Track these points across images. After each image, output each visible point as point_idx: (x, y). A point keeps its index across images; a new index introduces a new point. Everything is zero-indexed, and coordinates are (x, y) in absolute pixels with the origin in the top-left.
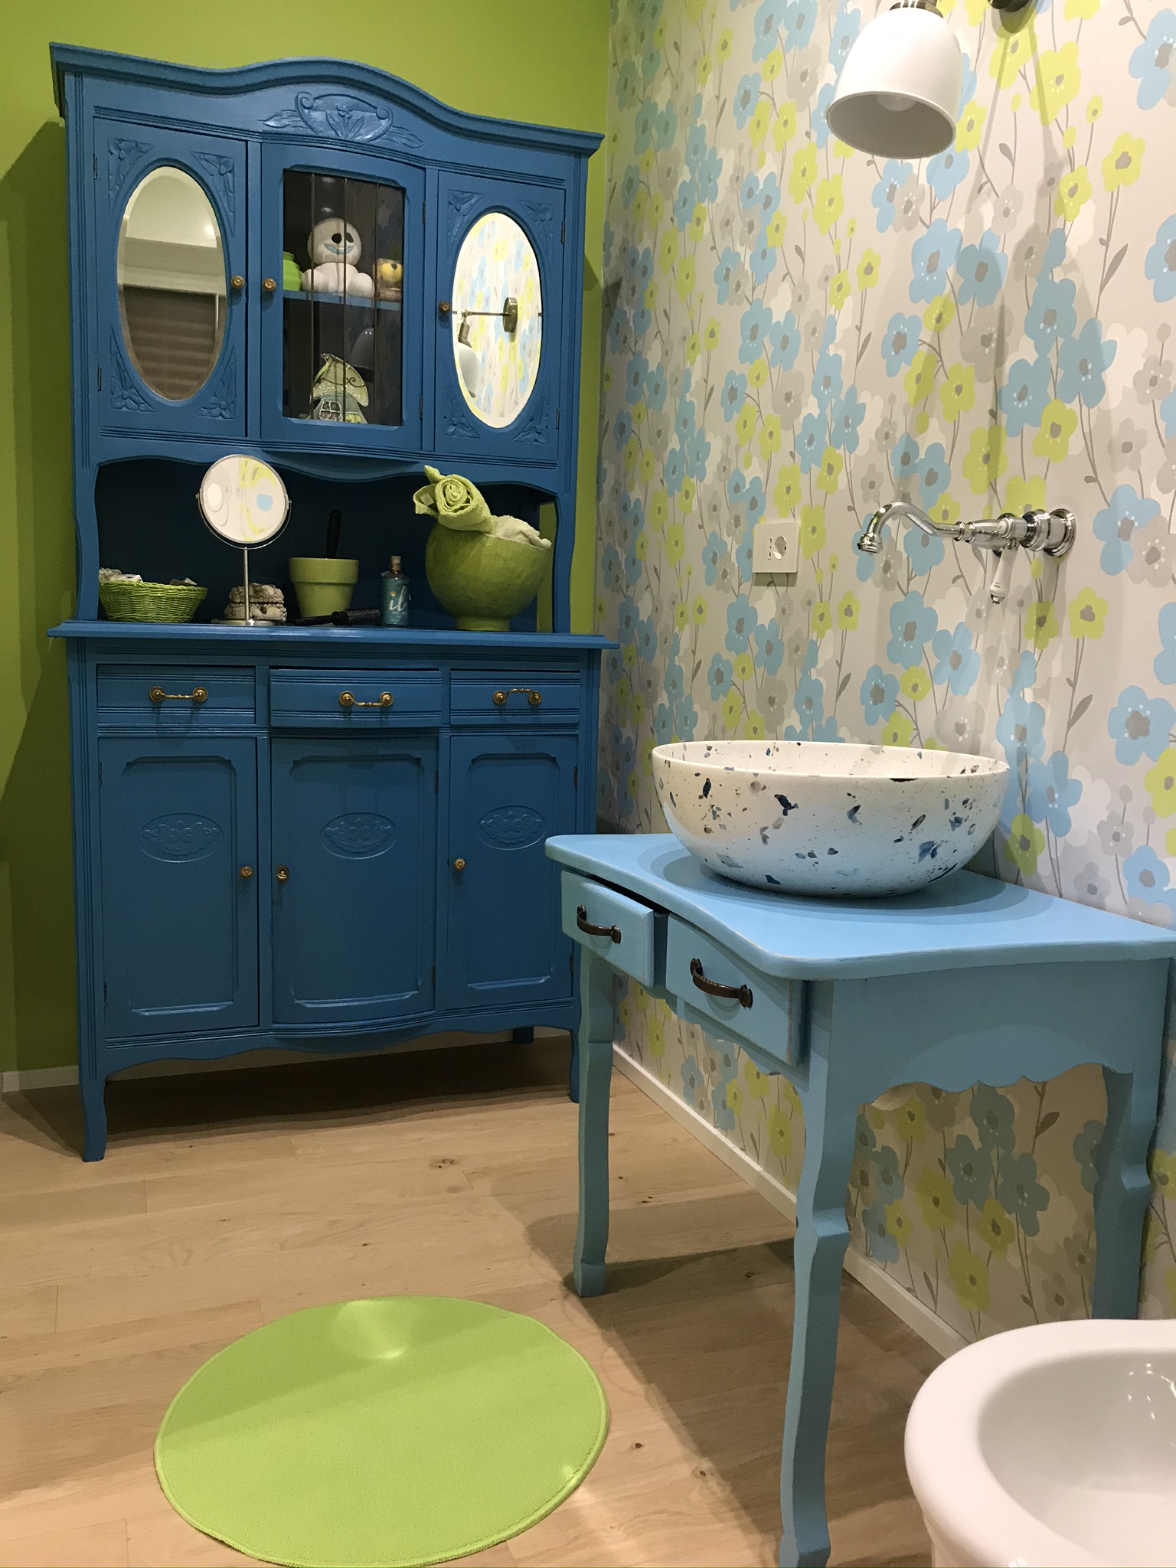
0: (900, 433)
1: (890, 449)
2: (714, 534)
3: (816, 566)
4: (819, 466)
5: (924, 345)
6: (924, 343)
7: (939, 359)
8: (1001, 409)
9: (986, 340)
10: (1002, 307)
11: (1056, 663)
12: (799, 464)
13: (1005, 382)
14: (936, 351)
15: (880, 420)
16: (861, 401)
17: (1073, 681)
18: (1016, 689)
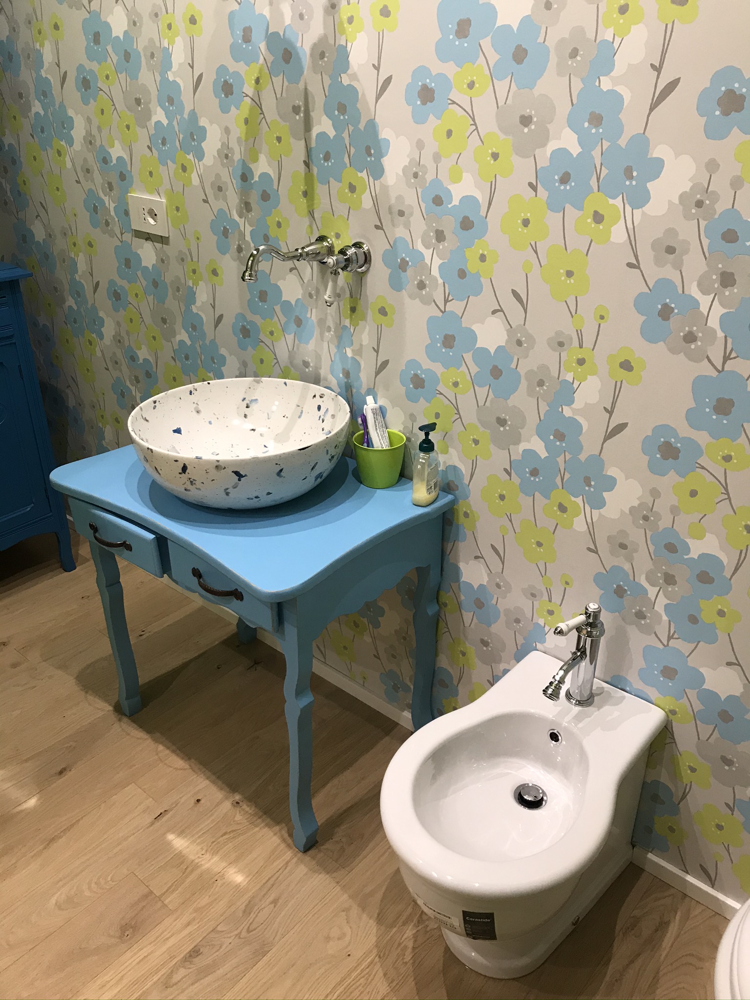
0: (237, 157)
1: (231, 167)
2: (90, 190)
3: (184, 236)
4: (174, 162)
5: (248, 97)
6: (247, 96)
7: (261, 112)
8: (313, 163)
9: (296, 110)
10: (306, 89)
11: (365, 336)
12: (157, 156)
13: (313, 144)
14: (257, 104)
15: (220, 144)
16: (201, 124)
17: (376, 349)
18: (340, 345)
